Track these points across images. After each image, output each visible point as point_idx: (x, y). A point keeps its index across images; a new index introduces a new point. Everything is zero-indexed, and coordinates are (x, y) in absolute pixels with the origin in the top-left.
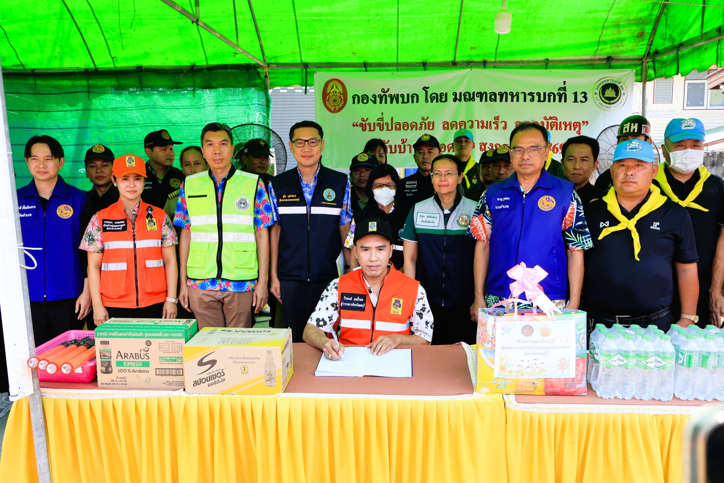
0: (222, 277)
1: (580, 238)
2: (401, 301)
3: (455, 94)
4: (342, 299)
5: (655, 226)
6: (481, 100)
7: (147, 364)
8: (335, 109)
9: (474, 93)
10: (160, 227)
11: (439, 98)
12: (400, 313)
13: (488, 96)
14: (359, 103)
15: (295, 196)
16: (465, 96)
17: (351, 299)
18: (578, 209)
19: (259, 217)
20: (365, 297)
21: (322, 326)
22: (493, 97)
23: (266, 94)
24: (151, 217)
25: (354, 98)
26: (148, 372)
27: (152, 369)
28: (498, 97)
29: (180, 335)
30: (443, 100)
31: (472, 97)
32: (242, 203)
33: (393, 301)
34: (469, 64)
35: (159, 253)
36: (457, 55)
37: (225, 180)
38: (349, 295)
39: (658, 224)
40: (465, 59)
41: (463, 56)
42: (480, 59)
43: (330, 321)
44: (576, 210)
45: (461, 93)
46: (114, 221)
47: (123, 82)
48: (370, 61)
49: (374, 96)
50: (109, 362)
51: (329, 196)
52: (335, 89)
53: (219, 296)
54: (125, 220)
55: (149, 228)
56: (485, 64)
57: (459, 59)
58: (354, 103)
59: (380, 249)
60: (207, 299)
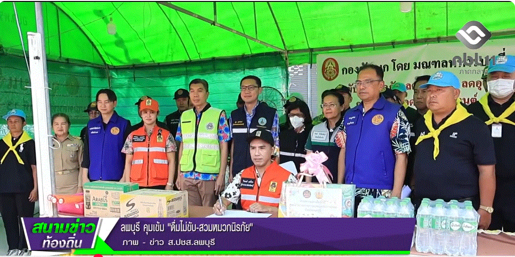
0: (196, 170)
1: (401, 145)
2: (276, 183)
3: (415, 64)
4: (242, 182)
5: (454, 135)
6: (435, 67)
7: (106, 205)
8: (330, 78)
9: (430, 62)
10: (165, 141)
11: (404, 67)
12: (274, 191)
13: (441, 63)
14: (346, 73)
15: (242, 122)
16: (423, 64)
17: (247, 182)
18: (401, 124)
19: (221, 135)
20: (254, 180)
21: (228, 198)
22: (445, 64)
23: (287, 71)
24: (160, 135)
25: (343, 70)
26: (106, 209)
27: (108, 208)
28: (449, 64)
29: (121, 189)
30: (407, 68)
31: (428, 65)
32: (210, 126)
33: (271, 184)
34: (427, 41)
35: (164, 156)
36: (417, 35)
37: (202, 112)
38: (246, 179)
39: (457, 133)
40: (423, 37)
41: (422, 35)
42: (435, 36)
43: (234, 195)
44: (399, 125)
45: (420, 63)
46: (139, 136)
47: (205, 67)
48: (355, 43)
49: (357, 68)
50: (89, 203)
51: (262, 122)
52: (330, 65)
53: (195, 182)
54: (145, 136)
55: (158, 141)
56: (439, 40)
57: (419, 37)
58: (343, 73)
59: (261, 148)
60: (188, 184)
